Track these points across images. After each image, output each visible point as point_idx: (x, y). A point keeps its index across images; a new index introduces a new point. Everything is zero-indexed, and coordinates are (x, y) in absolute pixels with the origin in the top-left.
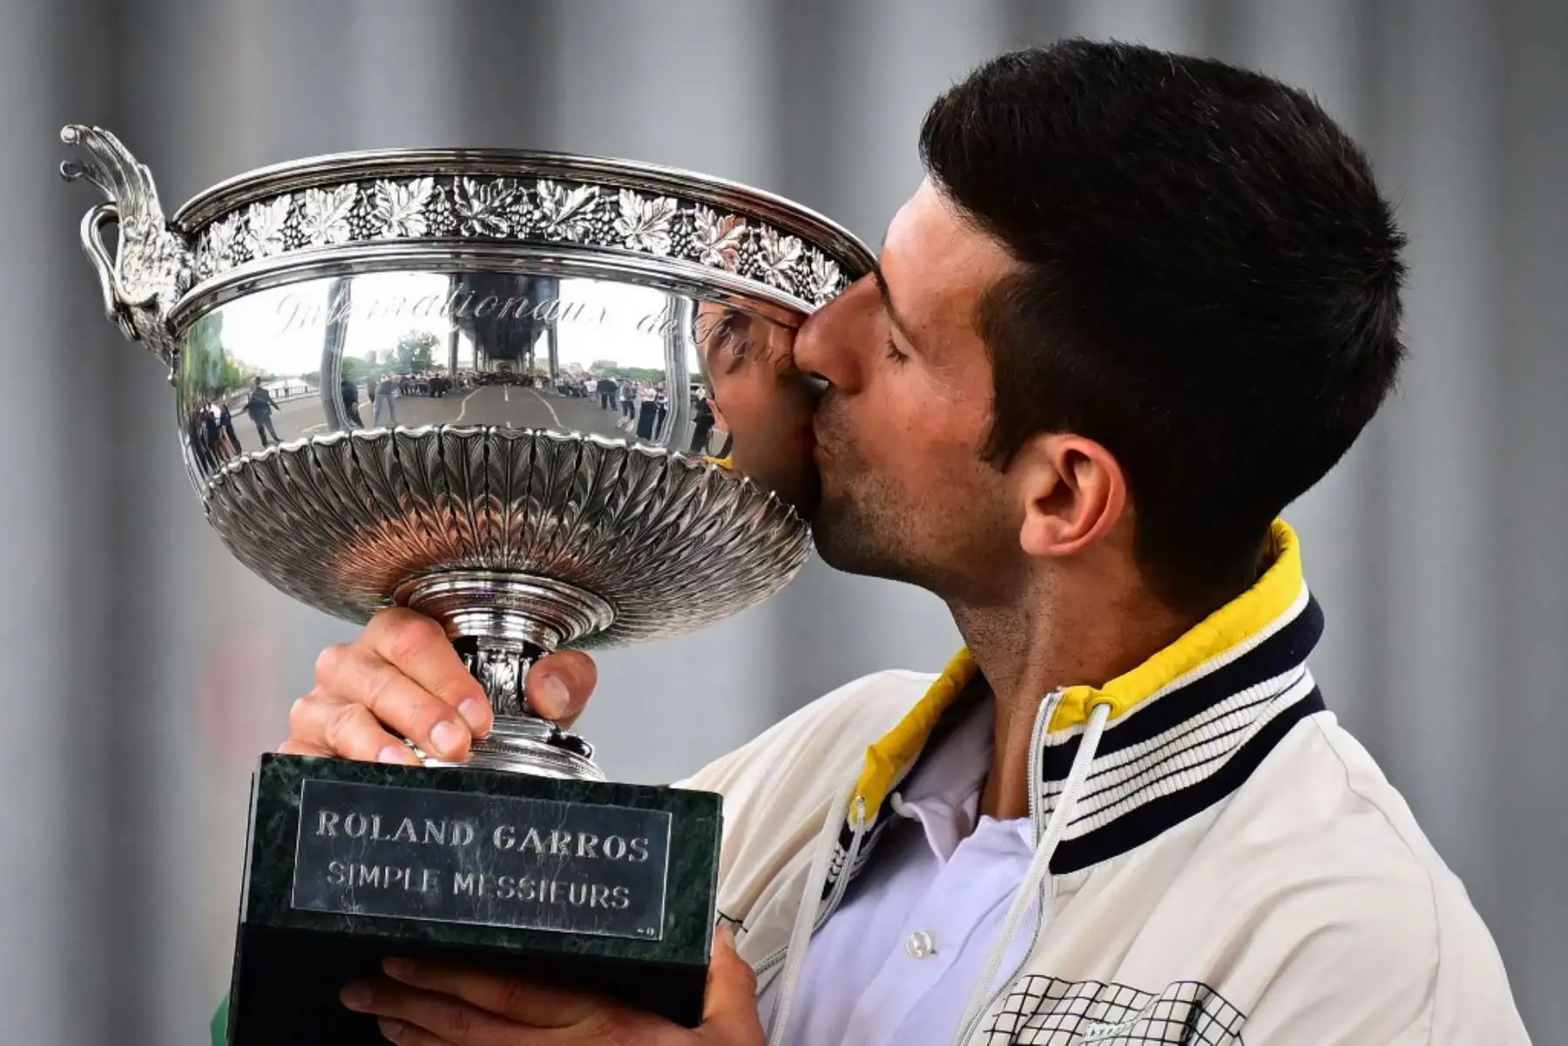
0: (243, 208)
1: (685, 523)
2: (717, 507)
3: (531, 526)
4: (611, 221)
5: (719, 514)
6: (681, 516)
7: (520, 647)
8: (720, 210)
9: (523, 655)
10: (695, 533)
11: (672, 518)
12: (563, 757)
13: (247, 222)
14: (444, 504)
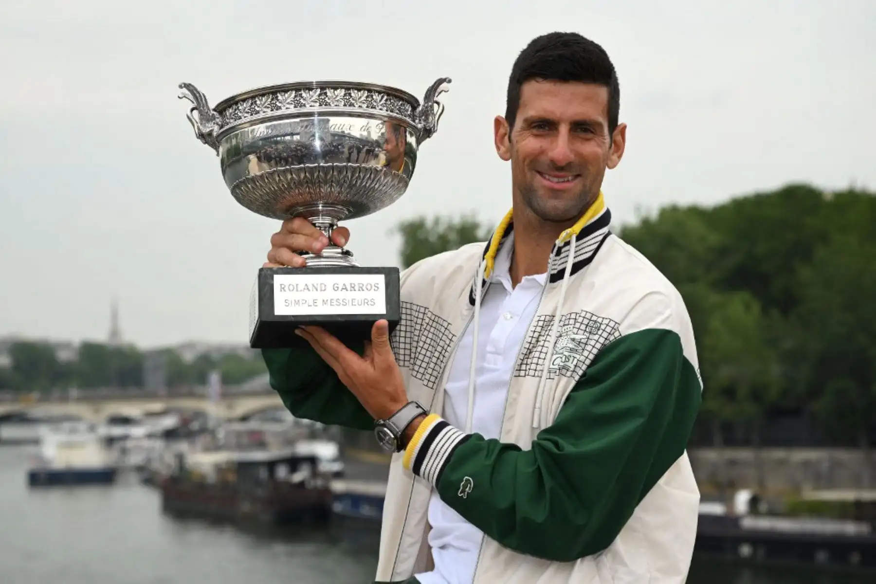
0: (236, 103)
1: (377, 186)
2: (385, 181)
3: (332, 191)
4: (349, 98)
5: (386, 183)
6: (376, 184)
7: (328, 225)
8: (379, 93)
9: (329, 228)
10: (379, 189)
11: (373, 185)
12: (345, 258)
13: (238, 107)
14: (306, 187)
